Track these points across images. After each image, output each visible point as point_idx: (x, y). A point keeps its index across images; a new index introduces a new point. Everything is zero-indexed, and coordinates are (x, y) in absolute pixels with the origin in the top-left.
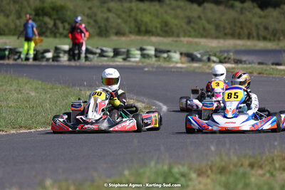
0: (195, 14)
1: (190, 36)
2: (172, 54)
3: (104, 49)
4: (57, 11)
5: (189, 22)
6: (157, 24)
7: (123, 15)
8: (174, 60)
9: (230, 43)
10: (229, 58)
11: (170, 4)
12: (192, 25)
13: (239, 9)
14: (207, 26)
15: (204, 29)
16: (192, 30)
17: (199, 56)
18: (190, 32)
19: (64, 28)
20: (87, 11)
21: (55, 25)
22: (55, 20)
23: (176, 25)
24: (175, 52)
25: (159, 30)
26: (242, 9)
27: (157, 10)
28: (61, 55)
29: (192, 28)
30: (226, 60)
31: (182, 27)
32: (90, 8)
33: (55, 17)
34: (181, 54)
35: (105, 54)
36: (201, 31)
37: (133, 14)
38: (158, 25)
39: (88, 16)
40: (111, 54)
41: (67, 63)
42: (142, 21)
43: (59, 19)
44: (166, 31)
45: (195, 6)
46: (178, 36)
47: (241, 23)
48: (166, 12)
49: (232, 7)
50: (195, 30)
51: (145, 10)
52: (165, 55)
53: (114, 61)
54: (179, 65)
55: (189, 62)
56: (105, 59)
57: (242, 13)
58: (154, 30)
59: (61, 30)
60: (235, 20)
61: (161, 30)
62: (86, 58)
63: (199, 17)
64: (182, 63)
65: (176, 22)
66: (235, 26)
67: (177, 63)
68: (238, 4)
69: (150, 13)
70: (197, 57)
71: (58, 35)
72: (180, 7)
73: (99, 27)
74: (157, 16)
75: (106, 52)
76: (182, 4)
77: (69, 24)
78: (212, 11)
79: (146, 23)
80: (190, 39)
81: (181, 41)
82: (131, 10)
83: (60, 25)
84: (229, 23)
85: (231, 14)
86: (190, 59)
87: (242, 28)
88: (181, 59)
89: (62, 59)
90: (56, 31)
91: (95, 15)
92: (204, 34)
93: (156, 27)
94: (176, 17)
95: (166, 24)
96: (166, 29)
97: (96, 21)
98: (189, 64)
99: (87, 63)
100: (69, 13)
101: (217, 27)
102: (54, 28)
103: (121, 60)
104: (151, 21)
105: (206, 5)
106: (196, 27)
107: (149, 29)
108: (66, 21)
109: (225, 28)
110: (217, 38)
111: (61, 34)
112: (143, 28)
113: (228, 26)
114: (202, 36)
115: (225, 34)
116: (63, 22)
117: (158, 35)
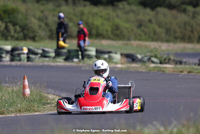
0: (147, 18)
1: (140, 40)
2: (113, 55)
3: (46, 49)
4: (9, 14)
5: (140, 26)
6: (107, 27)
7: (75, 19)
8: (115, 60)
9: (179, 46)
10: (169, 60)
11: (124, 8)
12: (143, 28)
13: (191, 14)
14: (158, 30)
15: (155, 32)
16: (142, 34)
17: (139, 57)
18: (140, 35)
19: (15, 31)
20: (38, 14)
21: (6, 27)
22: (6, 23)
23: (127, 28)
24: (116, 53)
25: (110, 33)
26: (194, 13)
27: (108, 14)
28: (4, 55)
29: (143, 31)
30: (167, 61)
31: (132, 30)
32: (42, 12)
33: (7, 20)
34: (122, 55)
35: (48, 55)
36: (152, 35)
37: (84, 18)
38: (109, 29)
39: (40, 19)
40: (53, 55)
41: (9, 63)
42: (93, 25)
43: (11, 22)
44: (117, 34)
45: (148, 10)
46: (129, 39)
47: (192, 27)
48: (117, 16)
49: (184, 11)
50: (146, 34)
51: (96, 14)
52: (106, 56)
53: (56, 62)
54: (119, 66)
55: (130, 63)
56: (47, 59)
57: (194, 17)
58: (105, 33)
59: (12, 32)
60: (185, 24)
61: (112, 33)
62: (29, 59)
63: (150, 21)
64: (122, 64)
65: (127, 25)
66: (186, 29)
67: (116, 63)
68: (190, 8)
69: (101, 17)
70: (137, 57)
71: (9, 38)
72: (133, 11)
73: (50, 30)
74: (108, 20)
75: (48, 52)
76: (135, 8)
77: (20, 27)
78: (165, 15)
79: (97, 27)
80: (141, 43)
81: (131, 45)
82: (82, 14)
83: (11, 28)
84: (180, 28)
85: (183, 18)
86: (130, 60)
87: (192, 32)
88: (121, 60)
89: (4, 59)
90: (8, 34)
91: (47, 18)
92: (155, 37)
93: (107, 31)
94: (128, 21)
95: (117, 27)
96: (118, 32)
97: (47, 24)
98: (129, 65)
99: (30, 63)
100: (20, 16)
101: (168, 31)
102: (5, 32)
103: (62, 61)
104: (102, 24)
105: (159, 9)
106: (147, 30)
107: (100, 32)
108: (17, 24)
109: (175, 32)
110: (167, 41)
111: (12, 37)
112: (94, 32)
113: (178, 30)
114: (153, 40)
115: (176, 38)
116: (14, 25)
117: (109, 38)
